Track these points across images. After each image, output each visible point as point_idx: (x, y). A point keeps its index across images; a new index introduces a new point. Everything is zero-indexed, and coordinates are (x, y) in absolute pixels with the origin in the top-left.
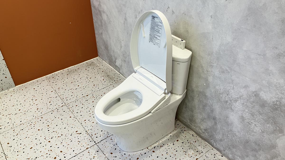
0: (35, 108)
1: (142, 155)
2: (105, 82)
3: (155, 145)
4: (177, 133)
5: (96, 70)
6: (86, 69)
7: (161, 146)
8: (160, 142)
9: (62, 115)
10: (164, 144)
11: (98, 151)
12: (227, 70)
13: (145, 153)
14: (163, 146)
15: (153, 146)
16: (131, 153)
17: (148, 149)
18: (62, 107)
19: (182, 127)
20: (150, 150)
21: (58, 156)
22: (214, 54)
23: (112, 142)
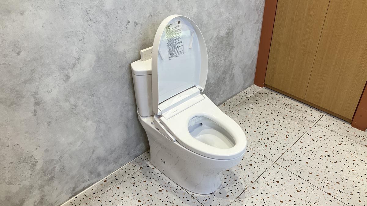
23: (209, 199)
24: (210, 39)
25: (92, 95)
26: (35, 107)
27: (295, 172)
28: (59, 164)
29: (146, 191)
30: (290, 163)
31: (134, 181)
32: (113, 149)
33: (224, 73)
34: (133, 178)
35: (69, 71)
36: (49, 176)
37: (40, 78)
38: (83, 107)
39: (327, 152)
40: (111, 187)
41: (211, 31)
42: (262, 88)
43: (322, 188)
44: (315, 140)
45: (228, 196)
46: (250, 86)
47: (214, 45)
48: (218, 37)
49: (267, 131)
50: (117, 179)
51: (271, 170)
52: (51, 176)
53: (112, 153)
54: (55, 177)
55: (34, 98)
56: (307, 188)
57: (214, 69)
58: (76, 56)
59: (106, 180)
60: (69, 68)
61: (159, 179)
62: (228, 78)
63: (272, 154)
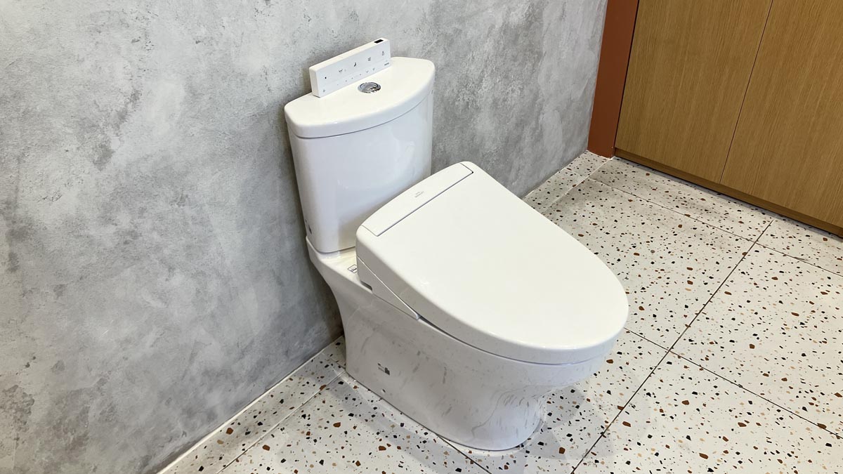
23: (515, 461)
24: (487, 32)
25: (178, 200)
26: (10, 245)
27: (725, 373)
28: (99, 400)
29: (342, 452)
30: (709, 351)
31: (308, 425)
32: (247, 343)
33: (521, 124)
34: (304, 416)
35: (108, 133)
36: (72, 439)
37: (18, 159)
38: (155, 235)
39: (797, 315)
40: (246, 447)
41: (490, 11)
42: (609, 159)
43: (802, 413)
44: (762, 287)
45: (562, 451)
46: (578, 155)
47: (496, 48)
48: (505, 28)
49: (637, 270)
50: (260, 424)
51: (664, 372)
52: (76, 435)
53: (243, 354)
54: (88, 439)
55: (7, 219)
56: (763, 414)
57: (495, 115)
58: (128, 89)
59: (231, 427)
60: (106, 125)
61: (373, 416)
62: (527, 139)
63: (659, 330)
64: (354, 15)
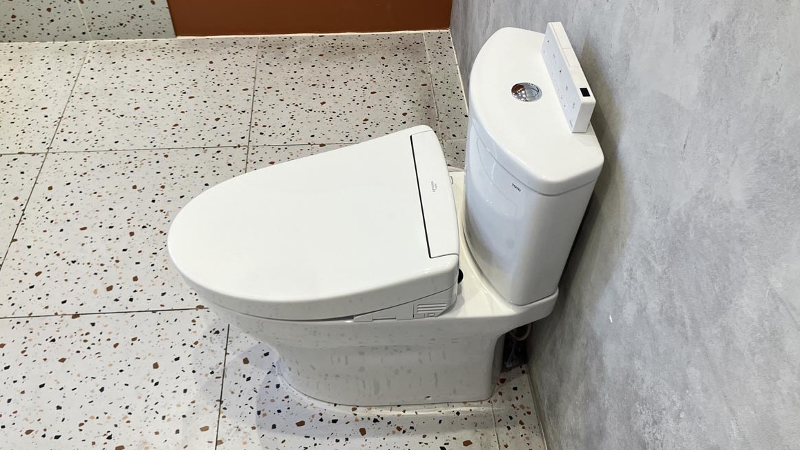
0: (172, 118)
1: (321, 420)
2: (404, 123)
3: (386, 413)
4: (486, 415)
5: (410, 71)
6: (383, 58)
7: (399, 429)
8: (407, 413)
9: (216, 173)
10: (412, 428)
11: (217, 332)
12: (683, 325)
13: (335, 421)
14: (404, 432)
15: (375, 413)
16: (296, 392)
17: (355, 412)
18: (235, 147)
19: (522, 407)
20: (357, 420)
21: (119, 286)
22: (668, 218)
64: (627, 59)
